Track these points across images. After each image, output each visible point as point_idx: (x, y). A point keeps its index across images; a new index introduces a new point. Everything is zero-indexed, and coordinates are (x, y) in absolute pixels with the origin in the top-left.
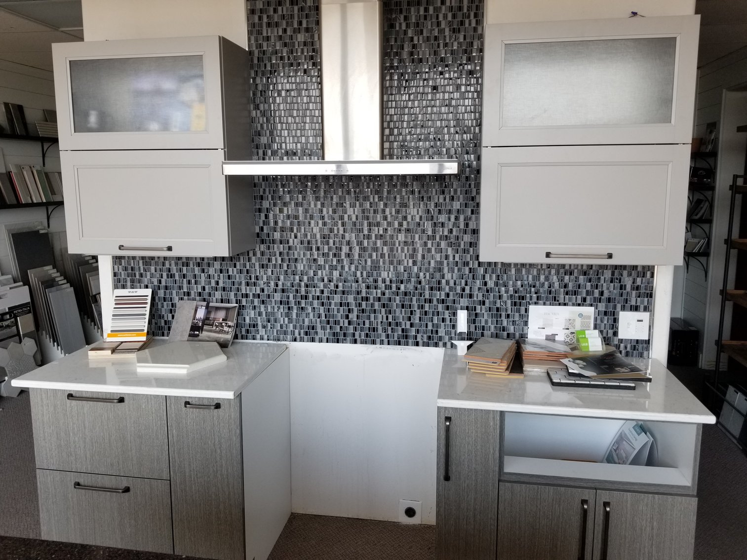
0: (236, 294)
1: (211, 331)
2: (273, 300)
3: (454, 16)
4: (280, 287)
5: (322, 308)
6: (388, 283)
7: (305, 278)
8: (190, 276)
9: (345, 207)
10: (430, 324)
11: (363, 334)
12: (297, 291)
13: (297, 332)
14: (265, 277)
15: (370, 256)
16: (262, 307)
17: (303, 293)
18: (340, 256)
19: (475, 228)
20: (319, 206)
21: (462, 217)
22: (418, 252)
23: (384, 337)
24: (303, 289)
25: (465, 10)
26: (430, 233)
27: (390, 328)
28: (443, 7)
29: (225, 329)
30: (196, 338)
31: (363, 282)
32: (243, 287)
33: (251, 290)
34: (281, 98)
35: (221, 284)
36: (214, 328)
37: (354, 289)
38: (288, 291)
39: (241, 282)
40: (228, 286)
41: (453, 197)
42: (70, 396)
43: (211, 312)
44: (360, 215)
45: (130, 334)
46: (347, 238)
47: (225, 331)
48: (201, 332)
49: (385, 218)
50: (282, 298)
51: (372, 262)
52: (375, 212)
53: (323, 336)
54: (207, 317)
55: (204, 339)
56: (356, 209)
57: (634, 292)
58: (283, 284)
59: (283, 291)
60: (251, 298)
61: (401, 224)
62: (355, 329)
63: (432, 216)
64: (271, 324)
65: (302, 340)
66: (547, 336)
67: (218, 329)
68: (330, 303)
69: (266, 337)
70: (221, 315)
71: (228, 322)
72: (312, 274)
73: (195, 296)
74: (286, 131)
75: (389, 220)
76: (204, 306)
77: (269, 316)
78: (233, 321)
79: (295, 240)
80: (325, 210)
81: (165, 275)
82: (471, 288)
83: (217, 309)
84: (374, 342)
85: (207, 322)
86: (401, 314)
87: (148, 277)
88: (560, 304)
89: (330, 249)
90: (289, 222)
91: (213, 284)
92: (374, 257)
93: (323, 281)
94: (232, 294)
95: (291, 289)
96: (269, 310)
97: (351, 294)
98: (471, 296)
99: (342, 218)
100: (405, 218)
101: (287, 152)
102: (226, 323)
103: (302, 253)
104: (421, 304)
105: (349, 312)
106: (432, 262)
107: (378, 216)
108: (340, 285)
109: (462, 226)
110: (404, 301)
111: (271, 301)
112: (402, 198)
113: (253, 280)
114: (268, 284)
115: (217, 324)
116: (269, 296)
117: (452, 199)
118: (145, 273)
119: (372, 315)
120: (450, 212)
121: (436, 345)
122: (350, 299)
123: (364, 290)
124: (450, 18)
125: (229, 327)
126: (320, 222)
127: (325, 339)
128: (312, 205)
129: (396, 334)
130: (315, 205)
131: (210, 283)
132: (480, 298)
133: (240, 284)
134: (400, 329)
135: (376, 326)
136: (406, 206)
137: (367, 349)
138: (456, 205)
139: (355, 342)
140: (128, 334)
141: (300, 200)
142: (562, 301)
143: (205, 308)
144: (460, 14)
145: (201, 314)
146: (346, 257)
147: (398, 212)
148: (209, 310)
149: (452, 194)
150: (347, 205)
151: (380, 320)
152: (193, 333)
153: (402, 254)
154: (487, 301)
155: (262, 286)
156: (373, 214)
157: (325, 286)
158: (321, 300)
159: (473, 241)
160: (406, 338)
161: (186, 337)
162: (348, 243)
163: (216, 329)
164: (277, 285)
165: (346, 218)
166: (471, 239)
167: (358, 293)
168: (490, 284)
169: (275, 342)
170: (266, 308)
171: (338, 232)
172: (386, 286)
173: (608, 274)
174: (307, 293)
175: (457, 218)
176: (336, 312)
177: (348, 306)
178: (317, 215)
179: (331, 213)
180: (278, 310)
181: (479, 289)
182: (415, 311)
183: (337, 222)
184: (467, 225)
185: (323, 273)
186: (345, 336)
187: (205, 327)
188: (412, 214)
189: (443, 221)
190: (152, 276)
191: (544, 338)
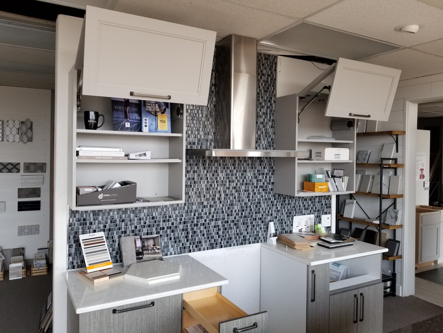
0: (157, 228)
1: (148, 254)
2: (179, 229)
3: (265, 85)
4: (183, 220)
5: (205, 230)
6: (237, 212)
7: (197, 214)
8: (127, 220)
9: (218, 173)
10: (255, 231)
11: (225, 242)
12: (192, 222)
13: (191, 246)
14: (174, 216)
15: (229, 198)
16: (172, 234)
17: (195, 223)
18: (215, 199)
19: (273, 181)
20: (205, 172)
21: (268, 177)
22: (250, 195)
23: (235, 242)
24: (195, 220)
25: (269, 83)
26: (255, 185)
27: (238, 236)
28: (261, 80)
29: (156, 251)
30: (141, 260)
31: (226, 213)
32: (161, 223)
33: (166, 225)
34: (188, 113)
35: (147, 223)
36: (150, 251)
37: (221, 217)
38: (187, 223)
39: (160, 220)
40: (151, 224)
41: (264, 167)
42: (114, 311)
43: (144, 241)
44: (225, 177)
45: (101, 264)
46: (219, 189)
47: (157, 252)
48: (143, 255)
49: (237, 178)
50: (184, 227)
51: (230, 201)
52: (232, 175)
53: (205, 247)
54: (143, 245)
55: (147, 259)
56: (223, 174)
57: (325, 206)
58: (185, 219)
59: (184, 223)
60: (166, 229)
61: (243, 181)
62: (222, 240)
63: (256, 177)
64: (177, 244)
65: (194, 251)
66: (299, 230)
67: (152, 252)
68: (210, 226)
69: (173, 253)
70: (151, 243)
71: (157, 247)
72: (200, 211)
73: (130, 233)
74: (190, 132)
75: (238, 179)
76: (139, 239)
77: (176, 239)
78: (159, 246)
79: (192, 192)
80: (208, 174)
81: (109, 221)
82: (272, 211)
83: (147, 239)
84: (230, 246)
85: (144, 248)
86: (242, 228)
87: (97, 224)
88: (303, 215)
89: (210, 196)
90: (189, 182)
91: (142, 224)
92: (231, 199)
93: (206, 215)
94: (154, 228)
95: (189, 221)
96: (176, 236)
97: (220, 220)
98: (272, 215)
99: (216, 178)
100: (245, 178)
101: (190, 143)
102: (156, 247)
103: (196, 199)
104: (252, 221)
105: (219, 230)
106: (256, 199)
107: (233, 177)
108: (215, 216)
109: (268, 181)
110: (244, 221)
111: (177, 230)
112: (244, 168)
113: (167, 218)
114: (176, 220)
115: (151, 249)
116: (176, 227)
117: (264, 168)
118: (94, 221)
119: (230, 231)
120: (263, 174)
121: (258, 242)
122: (220, 223)
123: (226, 217)
124: (264, 85)
125: (158, 249)
126: (206, 181)
127: (206, 248)
128: (202, 172)
129: (240, 239)
130: (204, 172)
131: (141, 223)
132: (275, 215)
133: (160, 221)
134: (242, 236)
135: (231, 236)
136: (245, 171)
137: (227, 250)
138: (266, 171)
139: (221, 247)
140: (100, 265)
141: (196, 169)
142: (303, 213)
143: (140, 240)
144: (267, 84)
145: (139, 244)
146: (218, 200)
147: (242, 174)
148: (143, 240)
149: (264, 166)
150: (219, 171)
151: (233, 233)
152: (138, 257)
153: (244, 196)
154: (278, 217)
155: (172, 221)
156: (231, 176)
157: (207, 217)
158: (205, 225)
159: (272, 188)
160: (245, 241)
161: (135, 260)
162: (219, 192)
163: (151, 252)
164: (181, 220)
165: (218, 179)
166: (272, 187)
167: (223, 219)
168: (279, 208)
169: (178, 255)
170: (174, 235)
171: (215, 186)
172: (236, 213)
173: (317, 199)
174: (198, 222)
175: (266, 177)
176: (212, 232)
177: (218, 227)
178: (204, 177)
179: (211, 176)
180: (181, 235)
181: (275, 211)
182: (249, 225)
183: (214, 181)
184: (270, 180)
185: (206, 210)
186: (216, 245)
187: (145, 252)
188: (248, 176)
189: (261, 179)
190: (99, 223)
191: (298, 231)
